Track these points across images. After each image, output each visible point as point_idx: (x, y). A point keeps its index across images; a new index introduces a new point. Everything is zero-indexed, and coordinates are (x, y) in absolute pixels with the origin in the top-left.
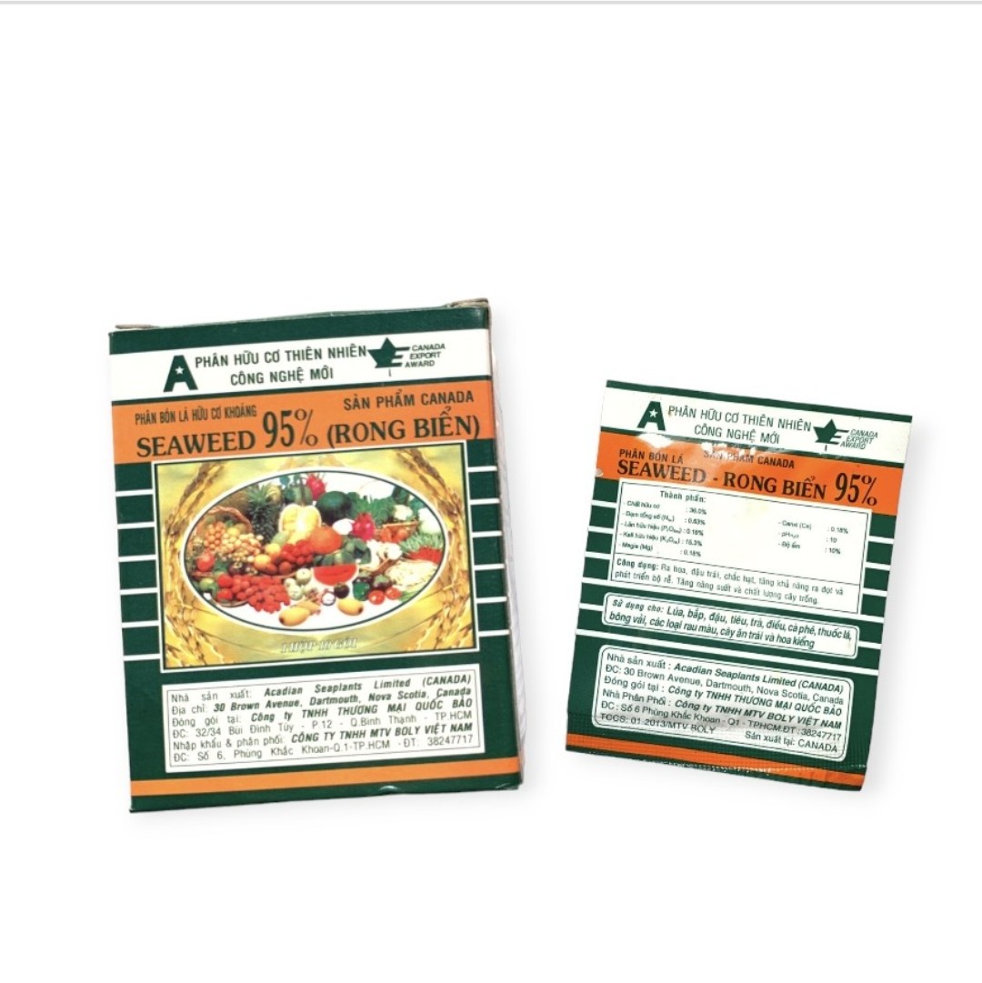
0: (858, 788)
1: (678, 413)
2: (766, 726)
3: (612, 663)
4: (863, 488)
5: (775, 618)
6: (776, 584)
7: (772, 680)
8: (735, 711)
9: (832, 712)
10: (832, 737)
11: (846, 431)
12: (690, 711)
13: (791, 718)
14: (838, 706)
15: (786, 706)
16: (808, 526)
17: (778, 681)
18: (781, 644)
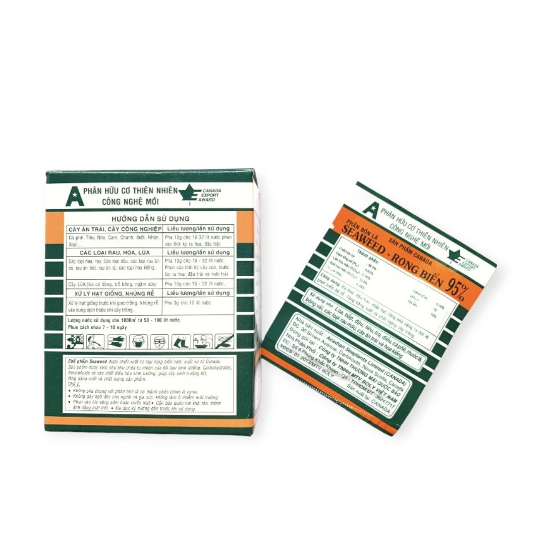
0: (391, 435)
1: (386, 214)
2: (360, 386)
3: (297, 322)
4: (461, 290)
5: (388, 336)
6: (396, 319)
7: (373, 365)
8: (347, 371)
9: (396, 393)
10: (390, 405)
11: (464, 259)
12: (325, 362)
13: (374, 387)
14: (399, 391)
15: (374, 380)
16: (425, 298)
17: (376, 367)
18: (386, 350)
